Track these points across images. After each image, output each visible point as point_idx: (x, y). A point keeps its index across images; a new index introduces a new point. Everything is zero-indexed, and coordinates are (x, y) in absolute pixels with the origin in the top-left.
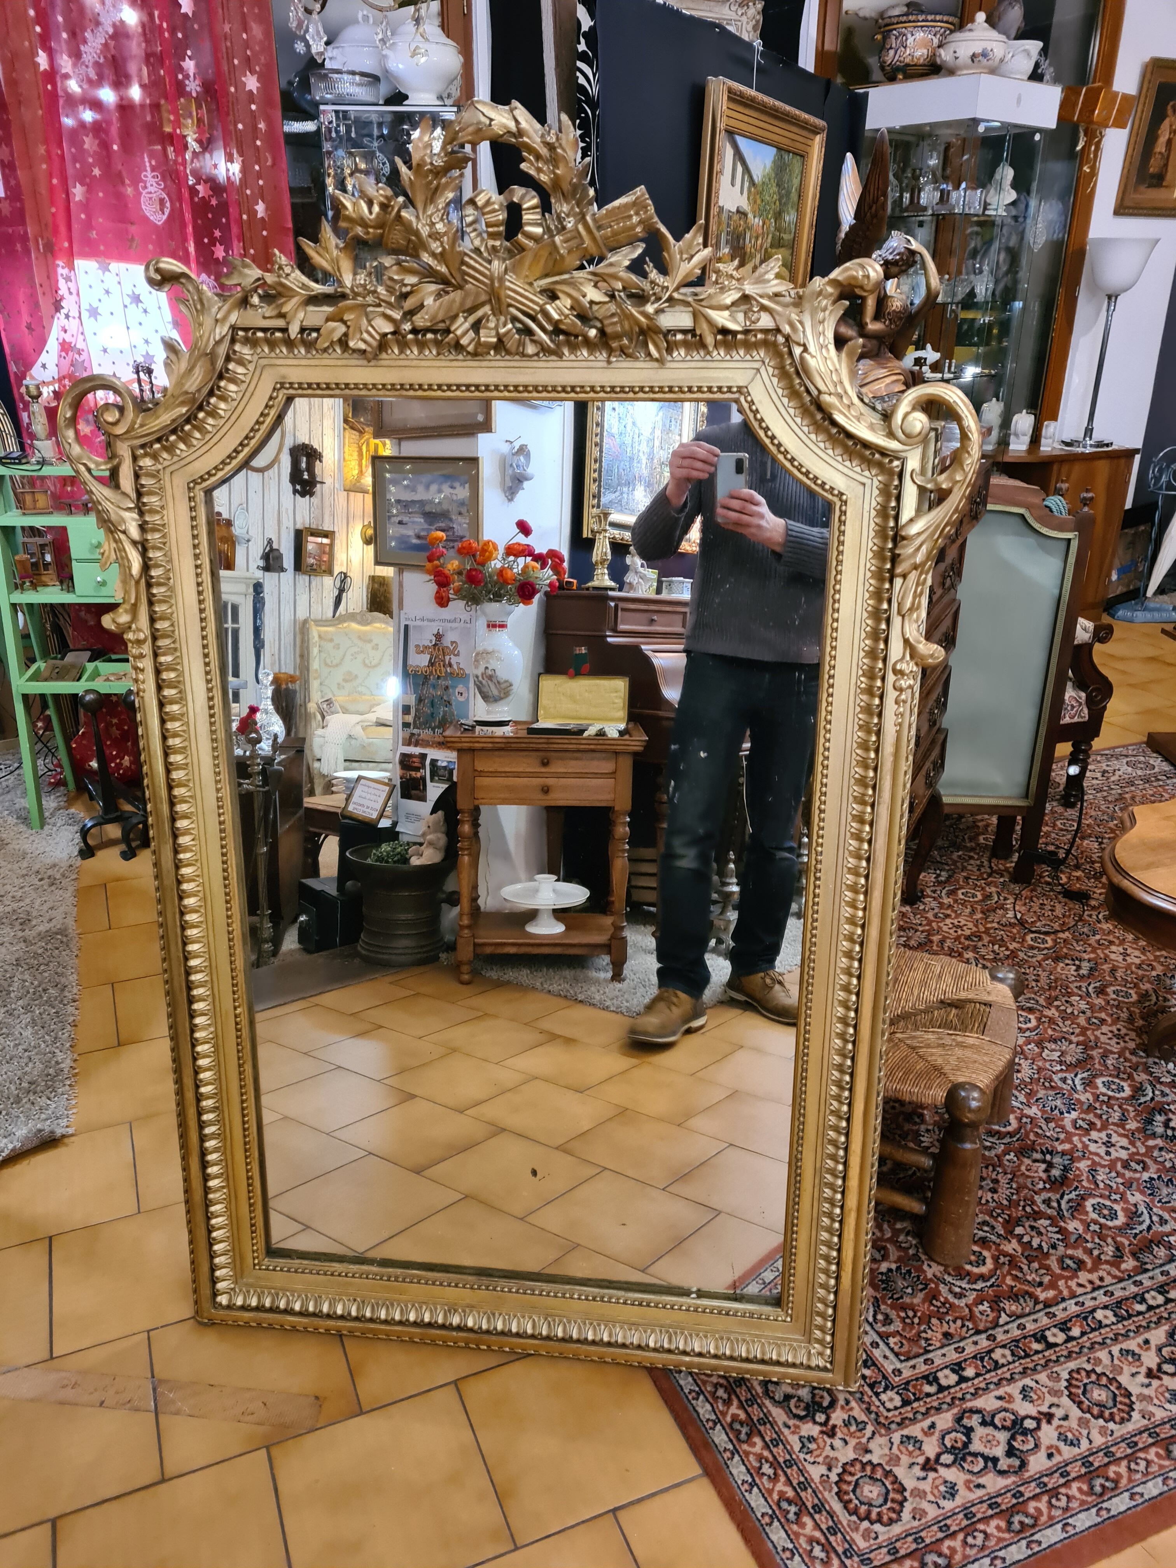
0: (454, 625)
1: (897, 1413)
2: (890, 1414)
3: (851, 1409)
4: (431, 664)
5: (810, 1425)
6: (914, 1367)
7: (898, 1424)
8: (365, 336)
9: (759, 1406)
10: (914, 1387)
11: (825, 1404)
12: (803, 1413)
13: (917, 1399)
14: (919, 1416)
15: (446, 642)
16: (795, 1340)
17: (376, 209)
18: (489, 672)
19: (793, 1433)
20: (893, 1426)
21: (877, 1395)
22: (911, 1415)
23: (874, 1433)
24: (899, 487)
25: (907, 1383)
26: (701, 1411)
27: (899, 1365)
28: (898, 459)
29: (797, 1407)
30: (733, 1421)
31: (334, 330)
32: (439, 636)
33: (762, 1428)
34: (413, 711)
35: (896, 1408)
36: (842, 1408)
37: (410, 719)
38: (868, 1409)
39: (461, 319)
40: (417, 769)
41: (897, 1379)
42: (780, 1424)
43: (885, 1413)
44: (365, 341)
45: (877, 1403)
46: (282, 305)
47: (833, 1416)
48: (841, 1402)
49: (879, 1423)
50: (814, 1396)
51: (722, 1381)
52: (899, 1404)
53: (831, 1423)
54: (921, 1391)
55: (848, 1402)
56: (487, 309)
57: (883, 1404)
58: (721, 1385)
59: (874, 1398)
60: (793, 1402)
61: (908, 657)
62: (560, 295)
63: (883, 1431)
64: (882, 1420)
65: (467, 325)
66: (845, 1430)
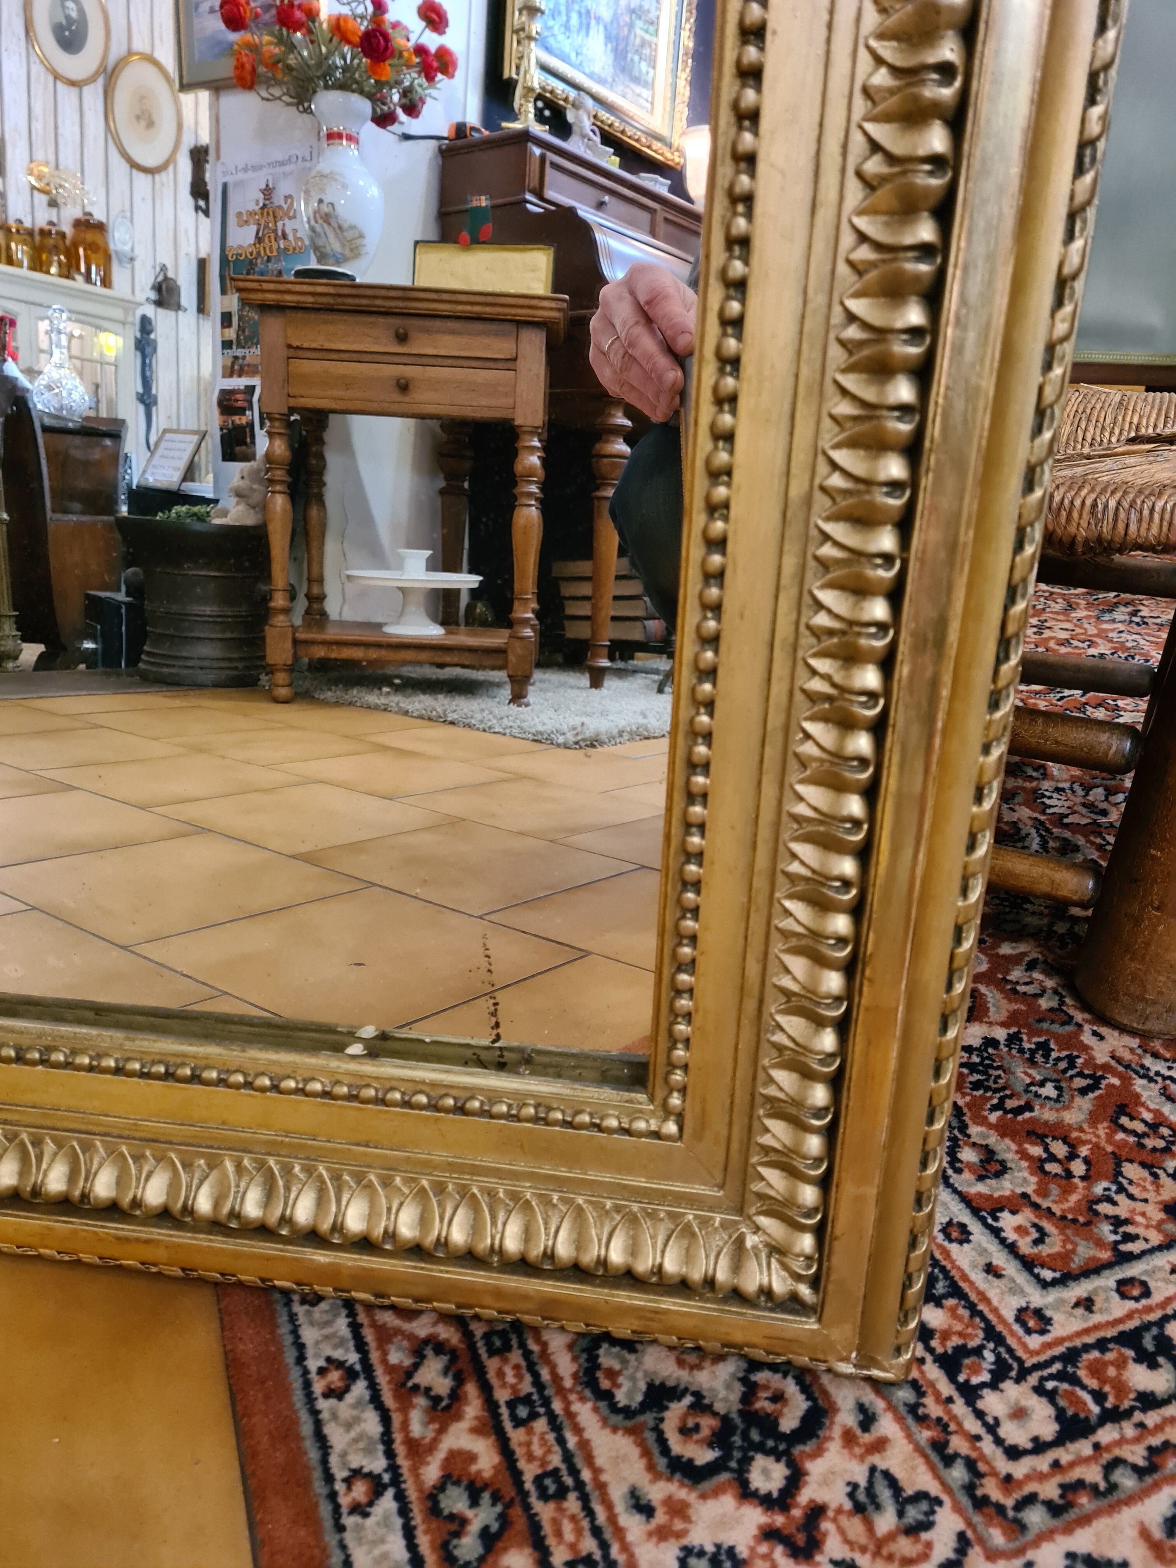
0: (288, 168)
1: (1042, 1463)
2: (1020, 1469)
3: (880, 1445)
4: (259, 239)
5: (727, 1502)
6: (1087, 1304)
7: (1055, 1509)
9: (555, 1425)
10: (1096, 1370)
11: (789, 1423)
12: (704, 1456)
13: (1113, 1416)
14: (1127, 1481)
15: (278, 200)
16: (693, 1201)
18: (325, 209)
19: (662, 1534)
20: (1035, 1517)
21: (970, 1393)
22: (1093, 1474)
23: (963, 1543)
25: (1072, 1356)
26: (337, 1437)
27: (1037, 1298)
29: (685, 1431)
30: (448, 1479)
32: (268, 192)
33: (545, 1511)
34: (235, 320)
35: (1039, 1447)
36: (849, 1438)
37: (231, 334)
38: (939, 1446)
40: (241, 411)
41: (1035, 1341)
42: (618, 1494)
43: (1003, 1466)
45: (973, 1426)
47: (815, 1468)
48: (846, 1418)
49: (981, 1503)
50: (750, 1390)
51: (447, 1333)
52: (1048, 1430)
53: (805, 1496)
54: (1121, 1388)
55: (867, 1419)
57: (992, 1428)
58: (440, 1348)
59: (959, 1408)
60: (675, 1411)
63: (997, 1537)
64: (991, 1489)
66: (855, 1527)
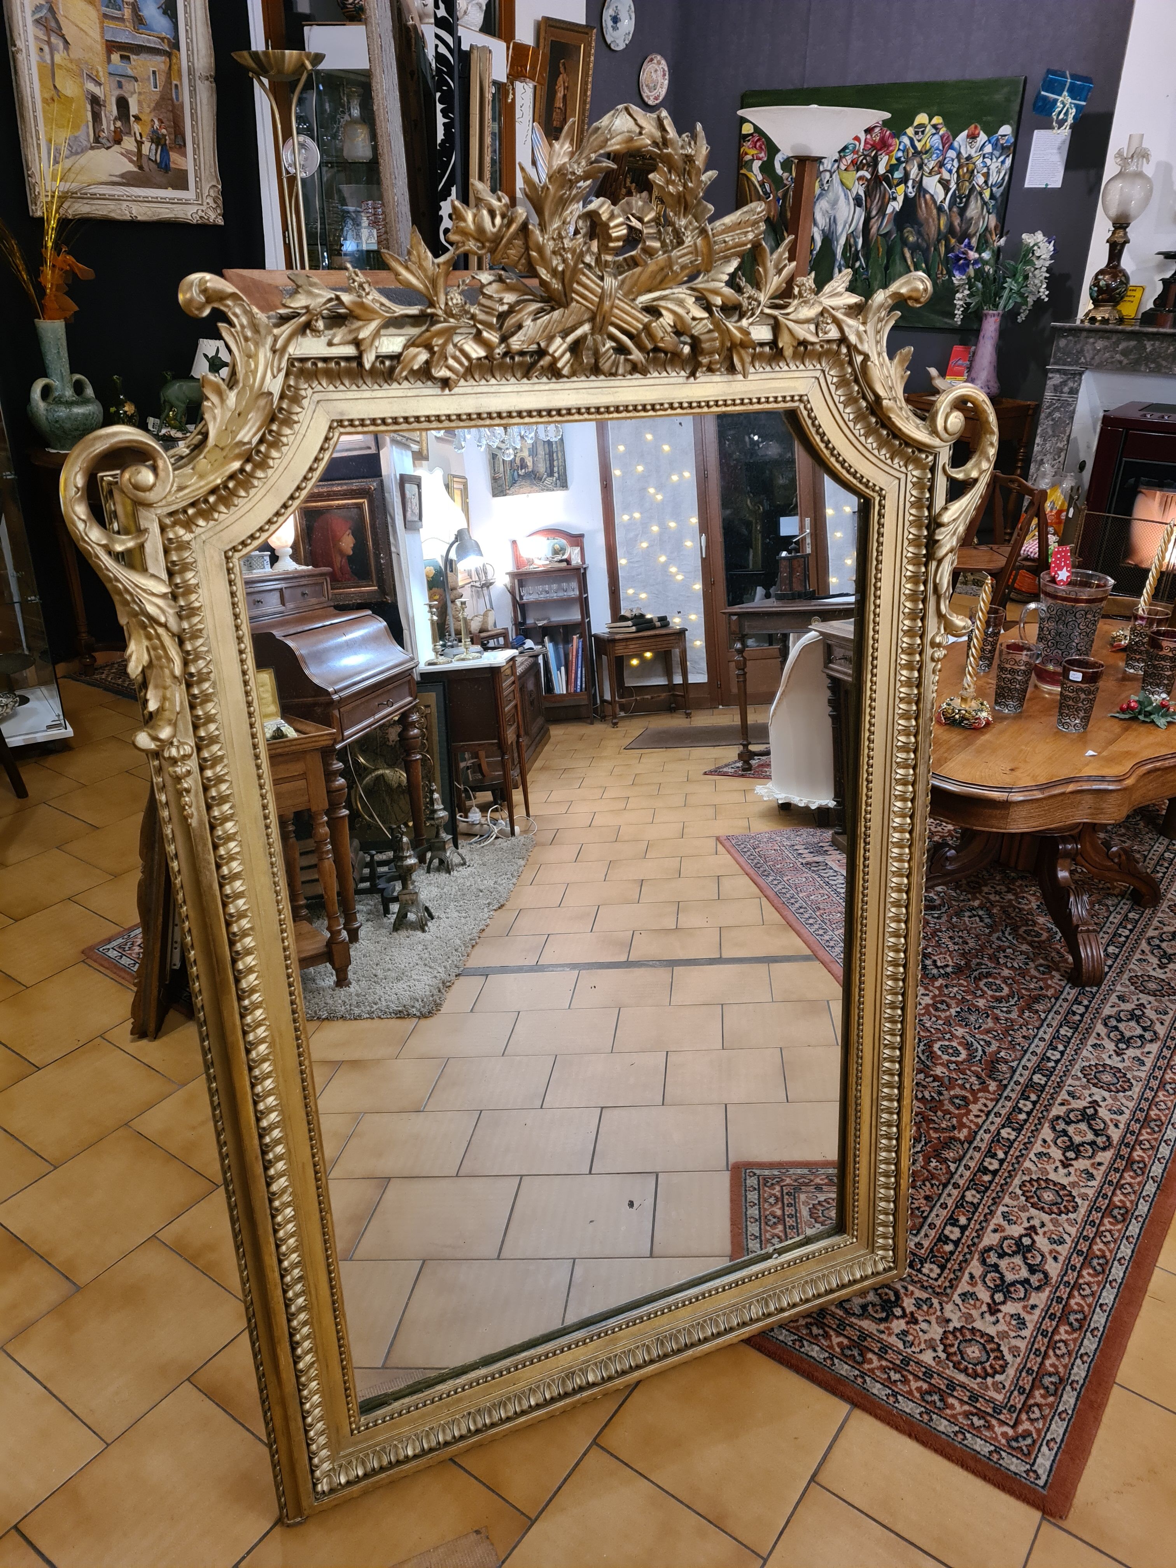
1: (942, 1279)
2: (939, 1282)
3: (912, 1293)
5: (895, 1321)
6: (926, 1235)
7: (951, 1287)
8: (451, 362)
9: (851, 1326)
10: (938, 1251)
11: (893, 1299)
12: (884, 1315)
13: (948, 1260)
14: (958, 1274)
16: (862, 1256)
17: (498, 220)
19: (890, 1335)
20: (948, 1291)
21: (919, 1271)
22: (952, 1276)
23: (941, 1304)
24: (932, 480)
25: (932, 1251)
26: (814, 1354)
27: (917, 1240)
28: (931, 454)
29: (876, 1312)
30: (842, 1350)
31: (415, 356)
33: (865, 1344)
35: (939, 1275)
36: (906, 1295)
38: (922, 1286)
39: (558, 340)
41: (923, 1251)
42: (875, 1332)
43: (936, 1284)
44: (450, 368)
45: (925, 1278)
46: (359, 329)
47: (905, 1305)
48: (902, 1291)
49: (938, 1294)
50: (880, 1295)
51: (809, 1320)
52: (938, 1271)
53: (908, 1311)
54: (945, 1252)
55: (906, 1289)
56: (586, 328)
57: (929, 1276)
58: (811, 1324)
59: (920, 1276)
60: (870, 1308)
61: (942, 631)
62: (664, 312)
63: (945, 1299)
64: (938, 1290)
65: (565, 346)
66: (920, 1312)
